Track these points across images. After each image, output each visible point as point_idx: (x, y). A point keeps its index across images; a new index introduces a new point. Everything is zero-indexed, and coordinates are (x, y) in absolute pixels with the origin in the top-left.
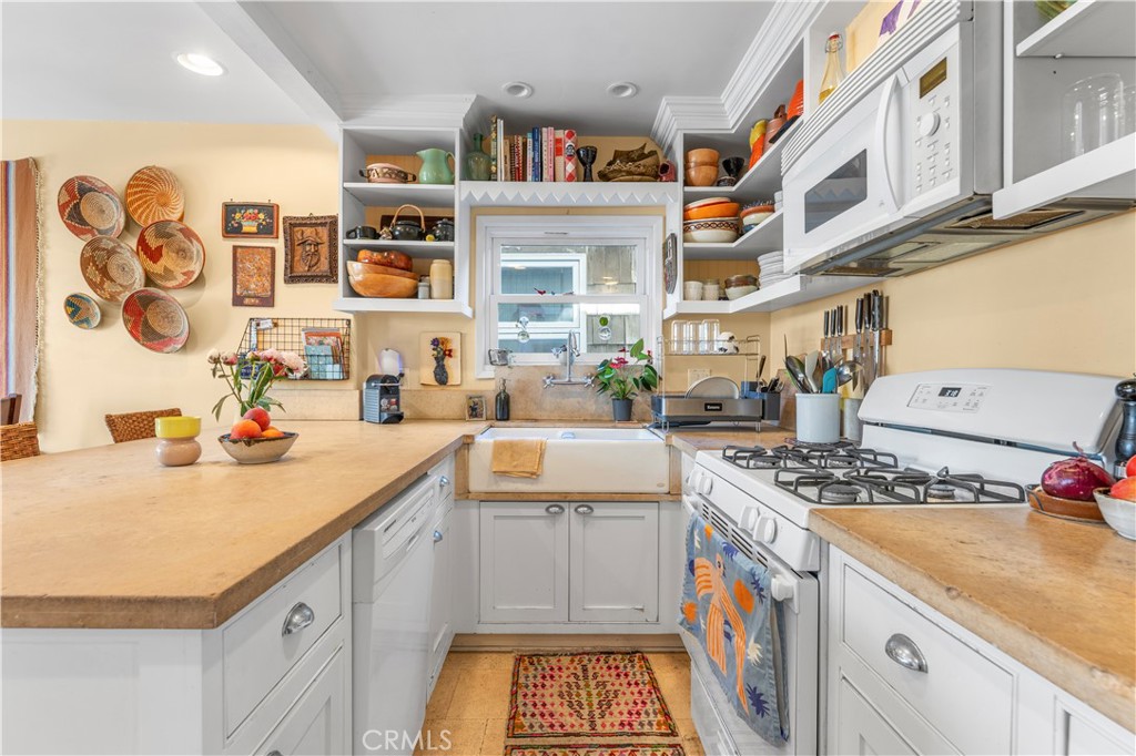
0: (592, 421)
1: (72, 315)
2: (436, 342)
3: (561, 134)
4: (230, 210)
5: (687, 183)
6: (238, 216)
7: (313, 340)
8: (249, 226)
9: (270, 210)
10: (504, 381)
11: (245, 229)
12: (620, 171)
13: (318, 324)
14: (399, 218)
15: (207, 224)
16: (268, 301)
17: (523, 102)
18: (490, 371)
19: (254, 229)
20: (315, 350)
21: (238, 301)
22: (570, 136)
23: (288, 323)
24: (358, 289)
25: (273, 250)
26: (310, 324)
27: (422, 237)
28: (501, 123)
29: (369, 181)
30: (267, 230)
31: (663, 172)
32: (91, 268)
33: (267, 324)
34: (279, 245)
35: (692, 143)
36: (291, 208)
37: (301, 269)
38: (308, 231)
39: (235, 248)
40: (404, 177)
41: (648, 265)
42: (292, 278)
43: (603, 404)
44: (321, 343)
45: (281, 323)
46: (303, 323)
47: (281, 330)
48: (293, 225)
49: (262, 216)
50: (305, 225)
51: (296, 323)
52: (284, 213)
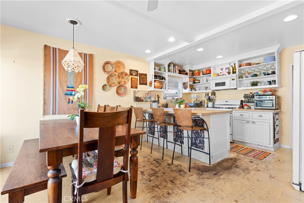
1: (103, 88)
2: (158, 96)
3: (177, 67)
5: (189, 76)
6: (132, 72)
7: (147, 95)
8: (134, 74)
9: (137, 71)
10: (166, 102)
11: (133, 74)
12: (183, 73)
14: (158, 76)
16: (137, 88)
18: (164, 100)
19: (135, 75)
21: (132, 87)
24: (155, 87)
25: (137, 79)
27: (162, 80)
28: (172, 64)
30: (137, 75)
31: (187, 74)
32: (108, 79)
33: (137, 92)
34: (138, 77)
35: (190, 71)
37: (142, 82)
38: (143, 76)
39: (131, 77)
40: (159, 70)
41: (180, 86)
42: (140, 84)
44: (148, 95)
45: (139, 91)
46: (145, 92)
47: (139, 93)
48: (141, 74)
49: (136, 72)
52: (139, 72)
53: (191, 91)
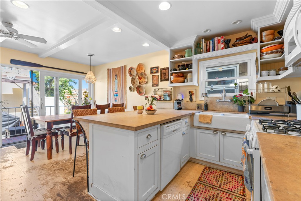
0: (232, 111)
1: (130, 90)
2: (190, 92)
3: (220, 38)
4: (151, 69)
5: (261, 42)
8: (154, 71)
9: (158, 68)
10: (206, 101)
11: (154, 72)
12: (238, 43)
13: (166, 89)
14: (181, 65)
15: (148, 72)
16: (157, 85)
17: (208, 33)
18: (203, 98)
19: (155, 72)
20: (165, 95)
21: (153, 86)
22: (222, 38)
23: (161, 89)
24: (173, 82)
25: (158, 75)
26: (165, 89)
27: (186, 69)
28: (203, 39)
29: (175, 59)
30: (157, 72)
31: (253, 40)
32: (132, 82)
33: (157, 90)
34: (159, 74)
36: (161, 67)
37: (163, 78)
38: (164, 71)
39: (152, 76)
40: (182, 57)
42: (162, 80)
43: (235, 107)
44: (166, 93)
45: (159, 89)
46: (163, 89)
47: (160, 91)
48: (162, 70)
49: (156, 69)
50: (164, 70)
51: (162, 89)
52: (160, 68)
53: (278, 74)
